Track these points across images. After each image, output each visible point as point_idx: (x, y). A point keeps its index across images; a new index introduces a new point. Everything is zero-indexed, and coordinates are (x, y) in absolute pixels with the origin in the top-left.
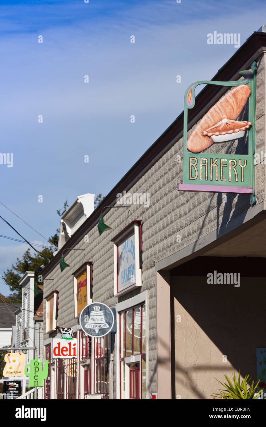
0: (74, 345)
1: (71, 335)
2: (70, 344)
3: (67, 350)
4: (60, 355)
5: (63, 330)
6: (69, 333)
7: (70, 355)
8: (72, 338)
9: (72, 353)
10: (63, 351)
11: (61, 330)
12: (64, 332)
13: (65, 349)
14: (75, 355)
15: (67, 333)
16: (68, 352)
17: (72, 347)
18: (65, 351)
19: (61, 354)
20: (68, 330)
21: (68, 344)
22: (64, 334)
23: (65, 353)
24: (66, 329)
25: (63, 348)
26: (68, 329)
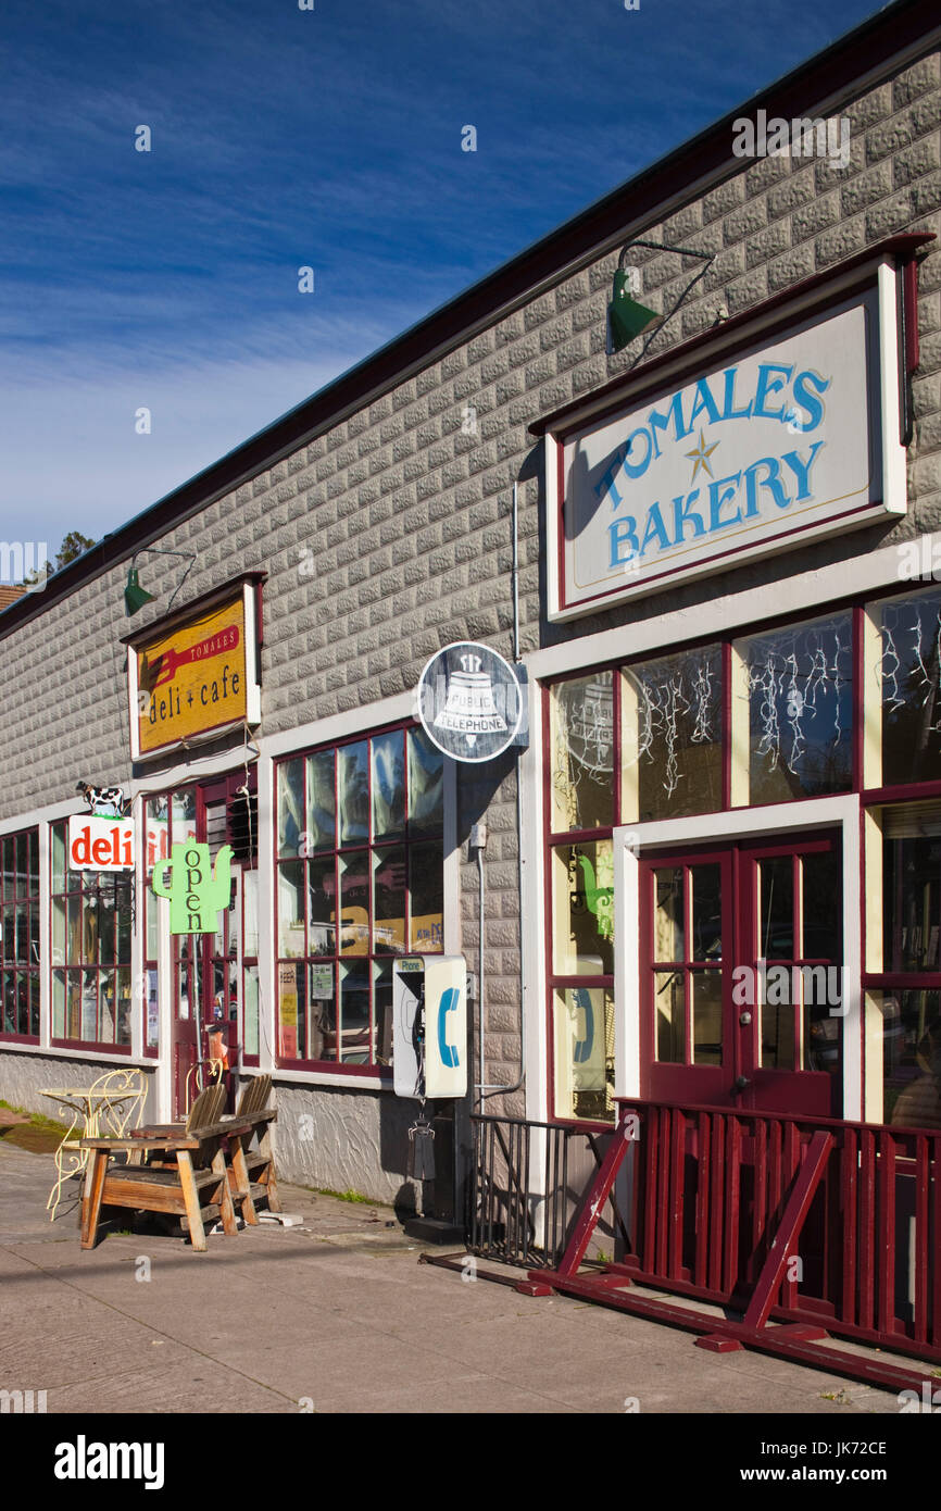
0: (128, 834)
1: (119, 807)
2: (115, 832)
3: (107, 849)
4: (91, 862)
5: (98, 794)
6: (113, 803)
7: (117, 862)
8: (119, 815)
9: (122, 858)
10: (96, 849)
11: (93, 792)
12: (100, 799)
13: (102, 845)
14: (128, 861)
15: (108, 801)
16: (110, 855)
17: (123, 840)
18: (103, 850)
19: (92, 859)
20: (110, 795)
21: (112, 832)
22: (100, 803)
23: (103, 856)
24: (104, 791)
25: (98, 842)
26: (111, 791)
